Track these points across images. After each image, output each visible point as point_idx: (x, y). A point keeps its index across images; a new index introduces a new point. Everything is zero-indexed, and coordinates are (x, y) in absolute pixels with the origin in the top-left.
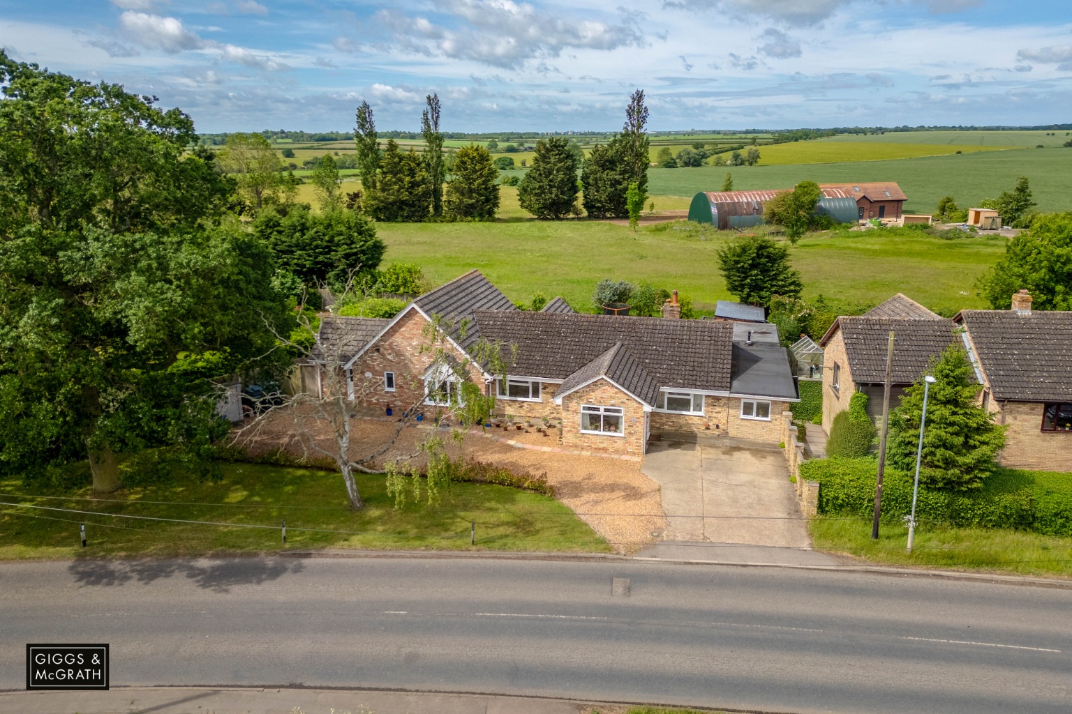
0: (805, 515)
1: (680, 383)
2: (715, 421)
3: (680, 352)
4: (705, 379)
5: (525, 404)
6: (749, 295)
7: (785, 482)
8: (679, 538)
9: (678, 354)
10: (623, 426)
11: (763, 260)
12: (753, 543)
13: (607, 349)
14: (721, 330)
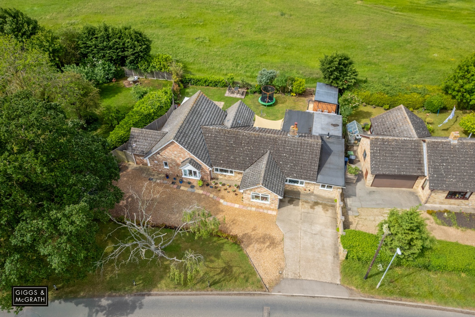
0: (340, 259)
1: (295, 176)
2: (309, 189)
3: (296, 158)
4: (306, 174)
5: (227, 176)
6: (332, 82)
7: (335, 231)
8: (290, 277)
9: (295, 159)
10: (269, 200)
11: (341, 66)
12: (318, 280)
13: (263, 154)
14: (315, 146)
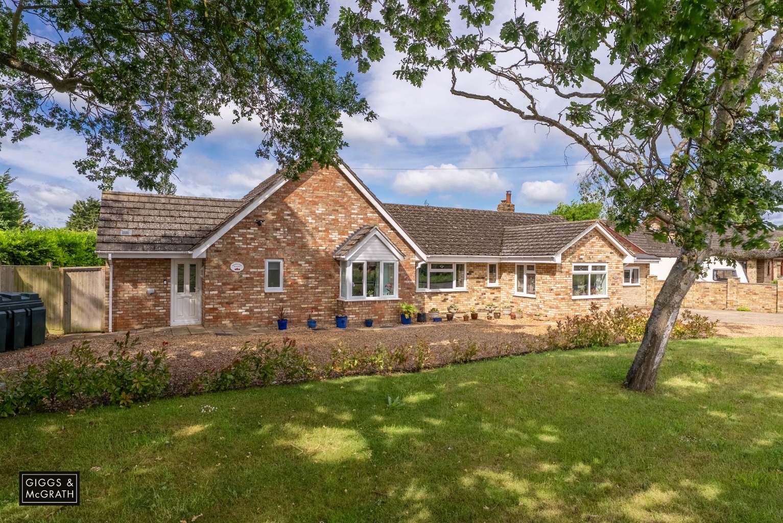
5: (449, 297)
10: (607, 285)
